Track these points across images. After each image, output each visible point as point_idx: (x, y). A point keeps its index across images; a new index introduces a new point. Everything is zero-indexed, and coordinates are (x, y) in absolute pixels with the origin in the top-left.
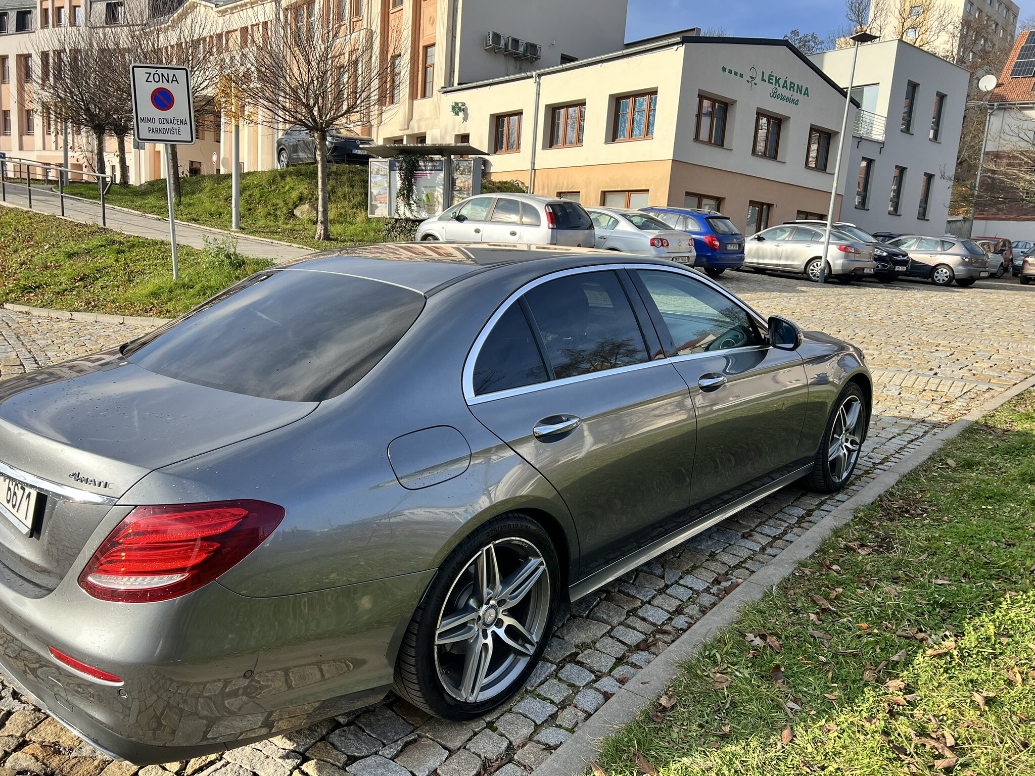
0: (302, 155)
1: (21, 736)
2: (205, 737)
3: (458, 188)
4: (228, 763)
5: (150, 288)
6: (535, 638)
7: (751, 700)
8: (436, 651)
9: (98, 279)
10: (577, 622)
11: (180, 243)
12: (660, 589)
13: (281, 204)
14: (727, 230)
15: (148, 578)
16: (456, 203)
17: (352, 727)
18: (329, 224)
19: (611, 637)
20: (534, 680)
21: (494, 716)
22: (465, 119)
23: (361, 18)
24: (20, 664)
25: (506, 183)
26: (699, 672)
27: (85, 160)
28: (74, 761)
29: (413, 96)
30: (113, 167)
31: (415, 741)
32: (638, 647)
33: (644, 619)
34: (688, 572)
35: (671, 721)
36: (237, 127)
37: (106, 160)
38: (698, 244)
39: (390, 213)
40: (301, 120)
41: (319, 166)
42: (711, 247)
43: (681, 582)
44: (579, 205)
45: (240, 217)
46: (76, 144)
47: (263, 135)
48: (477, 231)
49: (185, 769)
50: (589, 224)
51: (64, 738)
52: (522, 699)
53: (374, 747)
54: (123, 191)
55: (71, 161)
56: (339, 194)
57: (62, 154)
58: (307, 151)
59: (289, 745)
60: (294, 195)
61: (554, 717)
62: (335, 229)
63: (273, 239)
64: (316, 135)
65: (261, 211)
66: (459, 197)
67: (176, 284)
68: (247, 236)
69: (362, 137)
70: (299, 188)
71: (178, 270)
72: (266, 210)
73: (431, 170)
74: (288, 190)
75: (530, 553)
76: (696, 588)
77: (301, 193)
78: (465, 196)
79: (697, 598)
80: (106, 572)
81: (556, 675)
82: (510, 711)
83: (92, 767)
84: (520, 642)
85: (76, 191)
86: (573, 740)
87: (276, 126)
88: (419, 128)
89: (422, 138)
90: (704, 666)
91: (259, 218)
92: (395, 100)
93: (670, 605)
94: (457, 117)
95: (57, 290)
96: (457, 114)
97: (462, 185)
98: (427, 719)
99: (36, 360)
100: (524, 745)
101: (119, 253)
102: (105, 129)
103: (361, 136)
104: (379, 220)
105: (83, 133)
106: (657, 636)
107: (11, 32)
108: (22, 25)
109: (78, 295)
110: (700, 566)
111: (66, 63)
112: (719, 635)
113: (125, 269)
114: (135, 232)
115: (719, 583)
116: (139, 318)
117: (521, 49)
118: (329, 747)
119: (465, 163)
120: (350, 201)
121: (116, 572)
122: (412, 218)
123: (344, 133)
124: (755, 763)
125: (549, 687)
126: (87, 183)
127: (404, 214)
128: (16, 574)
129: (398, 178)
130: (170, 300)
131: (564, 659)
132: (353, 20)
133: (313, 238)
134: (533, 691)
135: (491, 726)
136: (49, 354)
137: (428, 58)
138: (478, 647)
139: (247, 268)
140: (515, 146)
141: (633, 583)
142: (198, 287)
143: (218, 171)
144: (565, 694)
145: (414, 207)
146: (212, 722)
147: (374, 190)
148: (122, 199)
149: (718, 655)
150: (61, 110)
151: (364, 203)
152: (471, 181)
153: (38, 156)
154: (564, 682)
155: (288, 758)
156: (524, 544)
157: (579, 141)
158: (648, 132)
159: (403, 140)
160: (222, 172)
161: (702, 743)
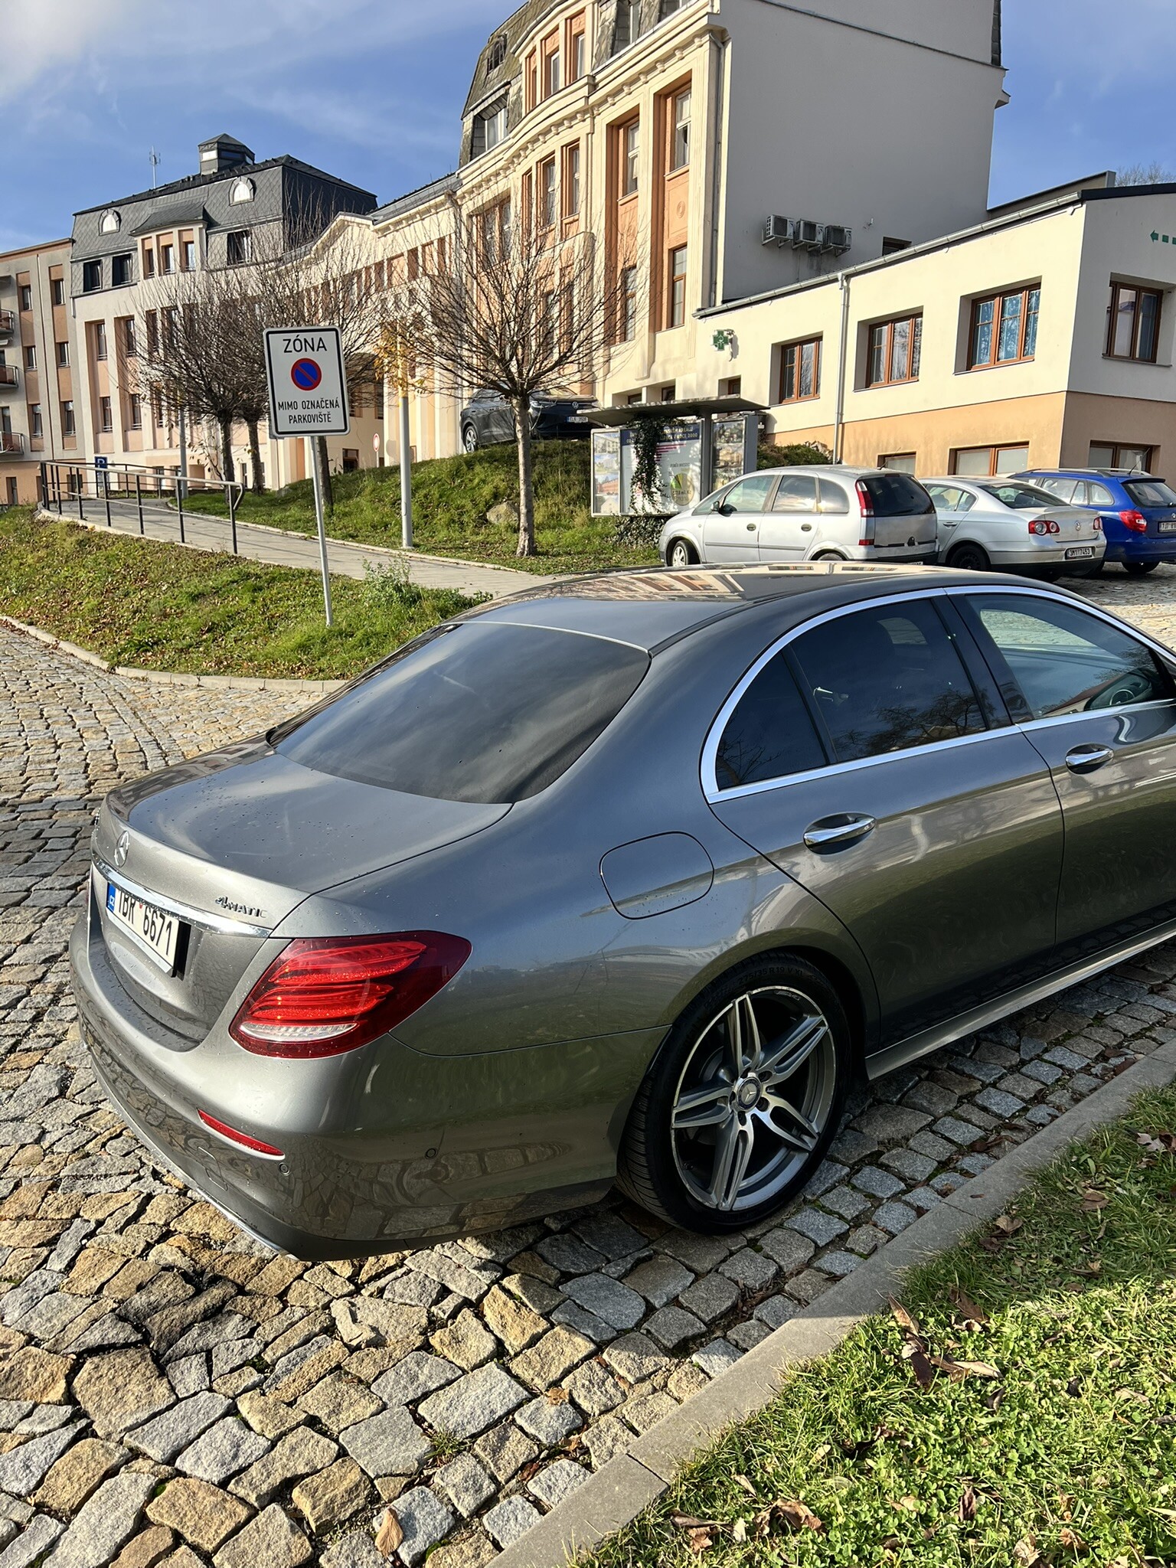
0: (496, 431)
1: (164, 1225)
2: (381, 1232)
3: (722, 464)
4: (410, 1271)
5: (297, 638)
6: (816, 1127)
7: (1137, 1228)
8: (673, 1137)
9: (230, 629)
10: (883, 1109)
11: (335, 572)
12: (1011, 1067)
13: (469, 506)
14: (1159, 499)
15: (310, 1028)
16: (719, 486)
17: (566, 1235)
18: (536, 531)
19: (933, 1132)
20: (817, 1186)
21: (758, 1231)
22: (734, 355)
23: (576, 217)
24: (163, 1134)
25: (798, 447)
26: (1059, 1184)
27: (208, 460)
28: (227, 1258)
29: (655, 327)
30: (244, 466)
31: (649, 1258)
32: (973, 1148)
33: (985, 1109)
34: (1058, 1043)
35: (1011, 1251)
36: (406, 399)
37: (234, 458)
38: (1110, 527)
39: (622, 509)
40: (493, 382)
41: (520, 447)
42: (1132, 529)
43: (1046, 1057)
44: (910, 477)
45: (413, 528)
46: (196, 440)
47: (441, 408)
48: (751, 528)
49: (359, 1275)
50: (927, 505)
51: (215, 1229)
52: (798, 1211)
53: (596, 1263)
54: (258, 499)
55: (189, 462)
56: (550, 485)
57: (178, 452)
58: (503, 423)
59: (486, 1254)
60: (487, 491)
61: (843, 1237)
62: (545, 538)
63: (459, 558)
64: (515, 401)
65: (442, 517)
66: (724, 477)
67: (330, 631)
68: (422, 556)
69: (583, 396)
70: (493, 481)
71: (332, 611)
72: (448, 515)
73: (681, 439)
74: (478, 484)
75: (807, 1009)
76: (1069, 1066)
77: (496, 488)
78: (734, 474)
79: (1069, 1080)
80: (258, 1019)
81: (849, 1182)
82: (781, 1226)
83: (249, 1266)
84: (794, 1132)
85: (198, 504)
86: (865, 1268)
87: (459, 393)
88: (665, 373)
89: (669, 390)
90: (1068, 1176)
91: (439, 527)
92: (629, 337)
93: (1025, 1090)
94: (721, 353)
95: (180, 647)
96: (721, 348)
97: (728, 458)
98: (666, 1230)
99: (158, 744)
100: (799, 1273)
101: (255, 590)
102: (232, 416)
103: (579, 396)
104: (606, 519)
105: (204, 422)
106: (1003, 1134)
107: (106, 288)
108: (120, 278)
109: (206, 652)
110: (1078, 1034)
111: (180, 327)
112: (1095, 1135)
113: (264, 613)
114: (275, 560)
115: (1106, 1059)
116: (284, 680)
117: (820, 237)
118: (537, 1259)
119: (733, 425)
120: (565, 494)
121: (271, 1020)
122: (655, 513)
123: (556, 394)
124: (1134, 1315)
125: (837, 1197)
126: (211, 491)
127: (643, 509)
128: (157, 1021)
129: (633, 455)
130: (324, 654)
131: (861, 1160)
132: (565, 222)
133: (514, 552)
134: (814, 1201)
135: (753, 1244)
136: (175, 735)
137: (677, 268)
138: (733, 1135)
139: (425, 604)
140: (812, 390)
141: (971, 1057)
142: (359, 634)
143: (382, 460)
144: (861, 1208)
145: (657, 497)
146: (389, 1214)
147: (599, 475)
148: (256, 513)
149: (1091, 1163)
150: (175, 394)
151: (584, 496)
152: (741, 452)
153: (147, 458)
154: (861, 1191)
155: (485, 1270)
156: (794, 996)
157: (913, 373)
158: (1026, 351)
159: (640, 395)
160: (387, 464)
161: (1057, 1284)
